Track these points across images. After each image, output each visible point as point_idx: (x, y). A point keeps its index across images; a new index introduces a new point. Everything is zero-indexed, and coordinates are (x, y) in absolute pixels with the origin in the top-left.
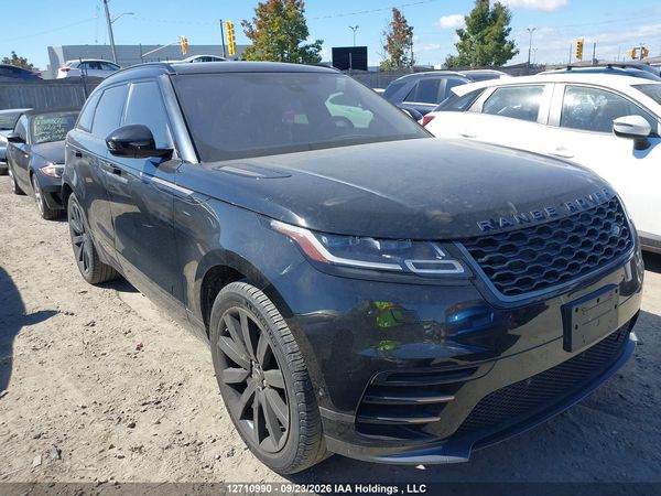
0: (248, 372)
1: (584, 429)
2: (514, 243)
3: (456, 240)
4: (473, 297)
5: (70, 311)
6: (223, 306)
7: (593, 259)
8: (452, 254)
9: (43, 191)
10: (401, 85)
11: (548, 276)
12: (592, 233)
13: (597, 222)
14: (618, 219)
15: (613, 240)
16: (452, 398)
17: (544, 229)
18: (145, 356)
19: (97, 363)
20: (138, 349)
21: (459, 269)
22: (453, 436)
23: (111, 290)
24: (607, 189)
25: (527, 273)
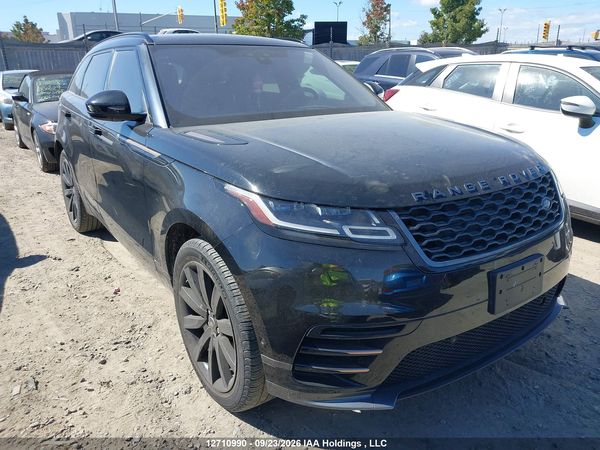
0: (204, 319)
1: (509, 383)
2: (446, 214)
3: (390, 209)
4: (404, 261)
5: (59, 256)
6: (184, 260)
7: (520, 230)
8: (385, 222)
9: (42, 146)
10: (375, 59)
11: (477, 244)
12: (522, 206)
13: (528, 196)
14: (550, 194)
15: (542, 213)
16: (380, 352)
17: (476, 202)
18: (121, 300)
19: (78, 305)
20: (115, 293)
21: (392, 236)
22: (380, 387)
23: (96, 239)
24: (541, 164)
25: (456, 242)
